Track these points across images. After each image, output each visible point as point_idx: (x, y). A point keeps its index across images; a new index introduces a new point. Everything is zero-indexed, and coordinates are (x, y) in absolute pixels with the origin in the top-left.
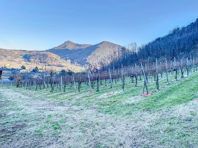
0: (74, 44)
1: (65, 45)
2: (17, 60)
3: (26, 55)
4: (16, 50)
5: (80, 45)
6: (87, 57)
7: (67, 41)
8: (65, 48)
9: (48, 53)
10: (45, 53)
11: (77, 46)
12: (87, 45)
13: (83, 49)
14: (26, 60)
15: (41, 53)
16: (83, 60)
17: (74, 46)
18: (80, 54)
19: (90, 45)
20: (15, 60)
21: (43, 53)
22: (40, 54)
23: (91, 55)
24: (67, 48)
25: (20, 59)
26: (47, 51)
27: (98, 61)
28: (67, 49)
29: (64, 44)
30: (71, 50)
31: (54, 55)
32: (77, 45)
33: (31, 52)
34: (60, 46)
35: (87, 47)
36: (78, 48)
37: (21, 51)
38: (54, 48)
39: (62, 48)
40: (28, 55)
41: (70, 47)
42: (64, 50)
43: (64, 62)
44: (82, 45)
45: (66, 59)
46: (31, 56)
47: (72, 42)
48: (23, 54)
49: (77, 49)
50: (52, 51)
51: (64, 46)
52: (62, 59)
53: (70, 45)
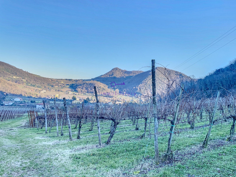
0: (122, 71)
1: (113, 73)
2: (64, 90)
3: (72, 84)
4: (62, 79)
5: (129, 72)
6: (138, 86)
7: (115, 68)
8: (113, 76)
9: (95, 82)
10: (92, 82)
11: (126, 74)
12: (137, 72)
13: (132, 76)
14: (73, 90)
15: (87, 82)
16: (133, 89)
17: (122, 73)
18: (129, 83)
19: (140, 71)
20: (62, 90)
21: (90, 82)
22: (86, 84)
23: (142, 83)
24: (115, 75)
25: (67, 89)
26: (93, 79)
27: (150, 90)
28: (114, 77)
29: (111, 71)
30: (118, 78)
31: (102, 84)
32: (126, 72)
33: (76, 81)
34: (107, 73)
35: (137, 74)
36: (127, 75)
37: (67, 80)
38: (101, 76)
39: (109, 76)
40: (74, 84)
41: (118, 75)
42: (111, 78)
43: (112, 91)
44: (131, 72)
45: (114, 89)
46: (77, 85)
47: (120, 69)
48: (69, 83)
49: (126, 77)
50: (98, 79)
51: (111, 74)
52: (109, 88)
53: (118, 73)
